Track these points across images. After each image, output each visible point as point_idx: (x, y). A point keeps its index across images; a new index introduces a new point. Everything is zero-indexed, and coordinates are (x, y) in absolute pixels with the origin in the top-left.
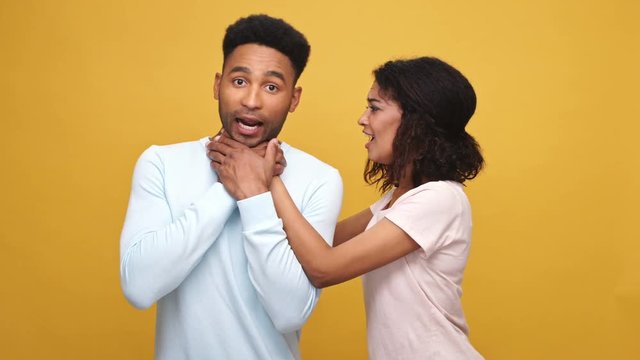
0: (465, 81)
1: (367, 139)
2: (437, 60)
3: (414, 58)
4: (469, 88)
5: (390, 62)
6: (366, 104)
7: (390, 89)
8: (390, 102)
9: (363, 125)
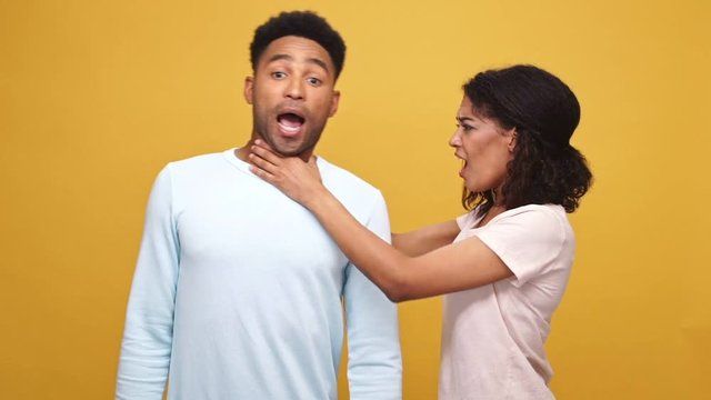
0: (566, 88)
1: (460, 164)
2: (534, 68)
3: (508, 67)
4: (571, 96)
5: (481, 74)
6: (457, 122)
7: (484, 105)
8: (486, 120)
9: (455, 146)
